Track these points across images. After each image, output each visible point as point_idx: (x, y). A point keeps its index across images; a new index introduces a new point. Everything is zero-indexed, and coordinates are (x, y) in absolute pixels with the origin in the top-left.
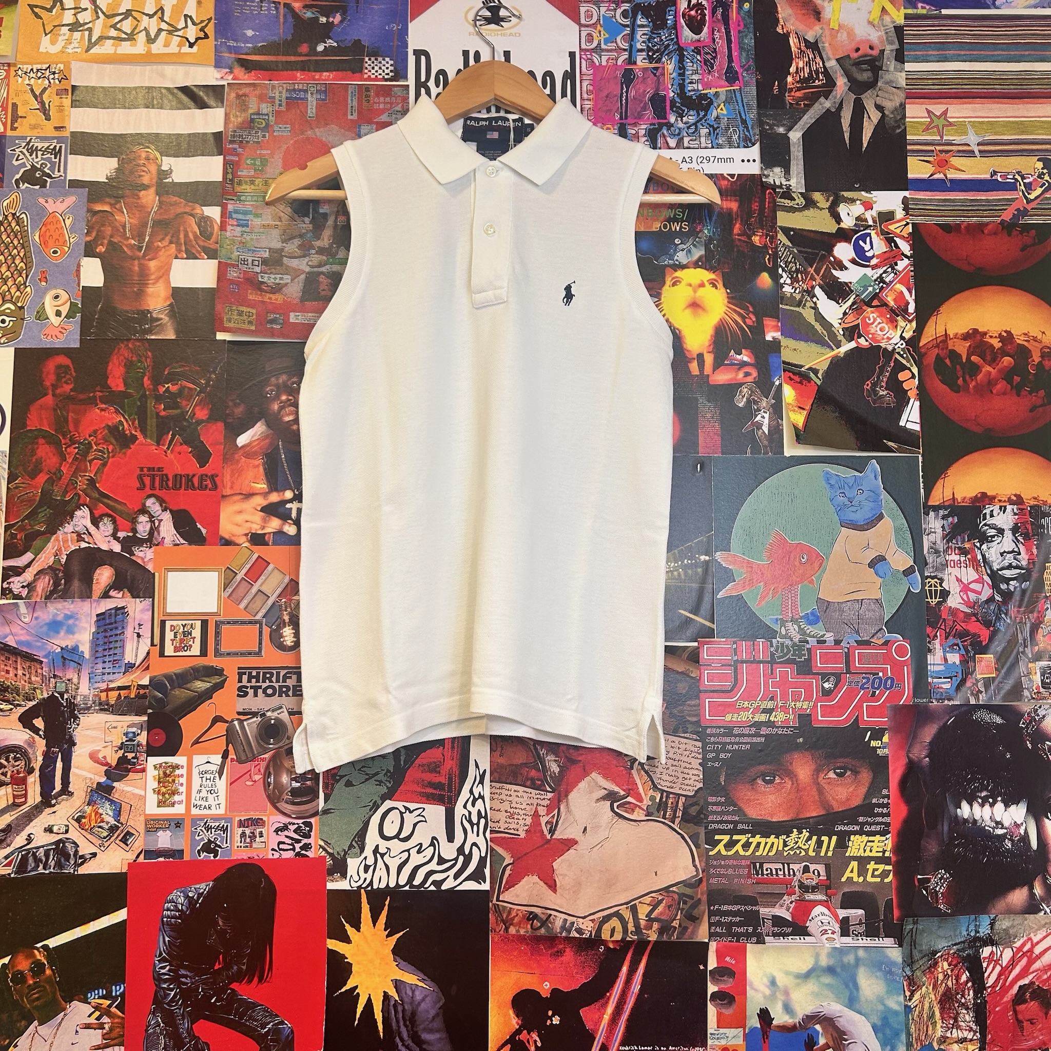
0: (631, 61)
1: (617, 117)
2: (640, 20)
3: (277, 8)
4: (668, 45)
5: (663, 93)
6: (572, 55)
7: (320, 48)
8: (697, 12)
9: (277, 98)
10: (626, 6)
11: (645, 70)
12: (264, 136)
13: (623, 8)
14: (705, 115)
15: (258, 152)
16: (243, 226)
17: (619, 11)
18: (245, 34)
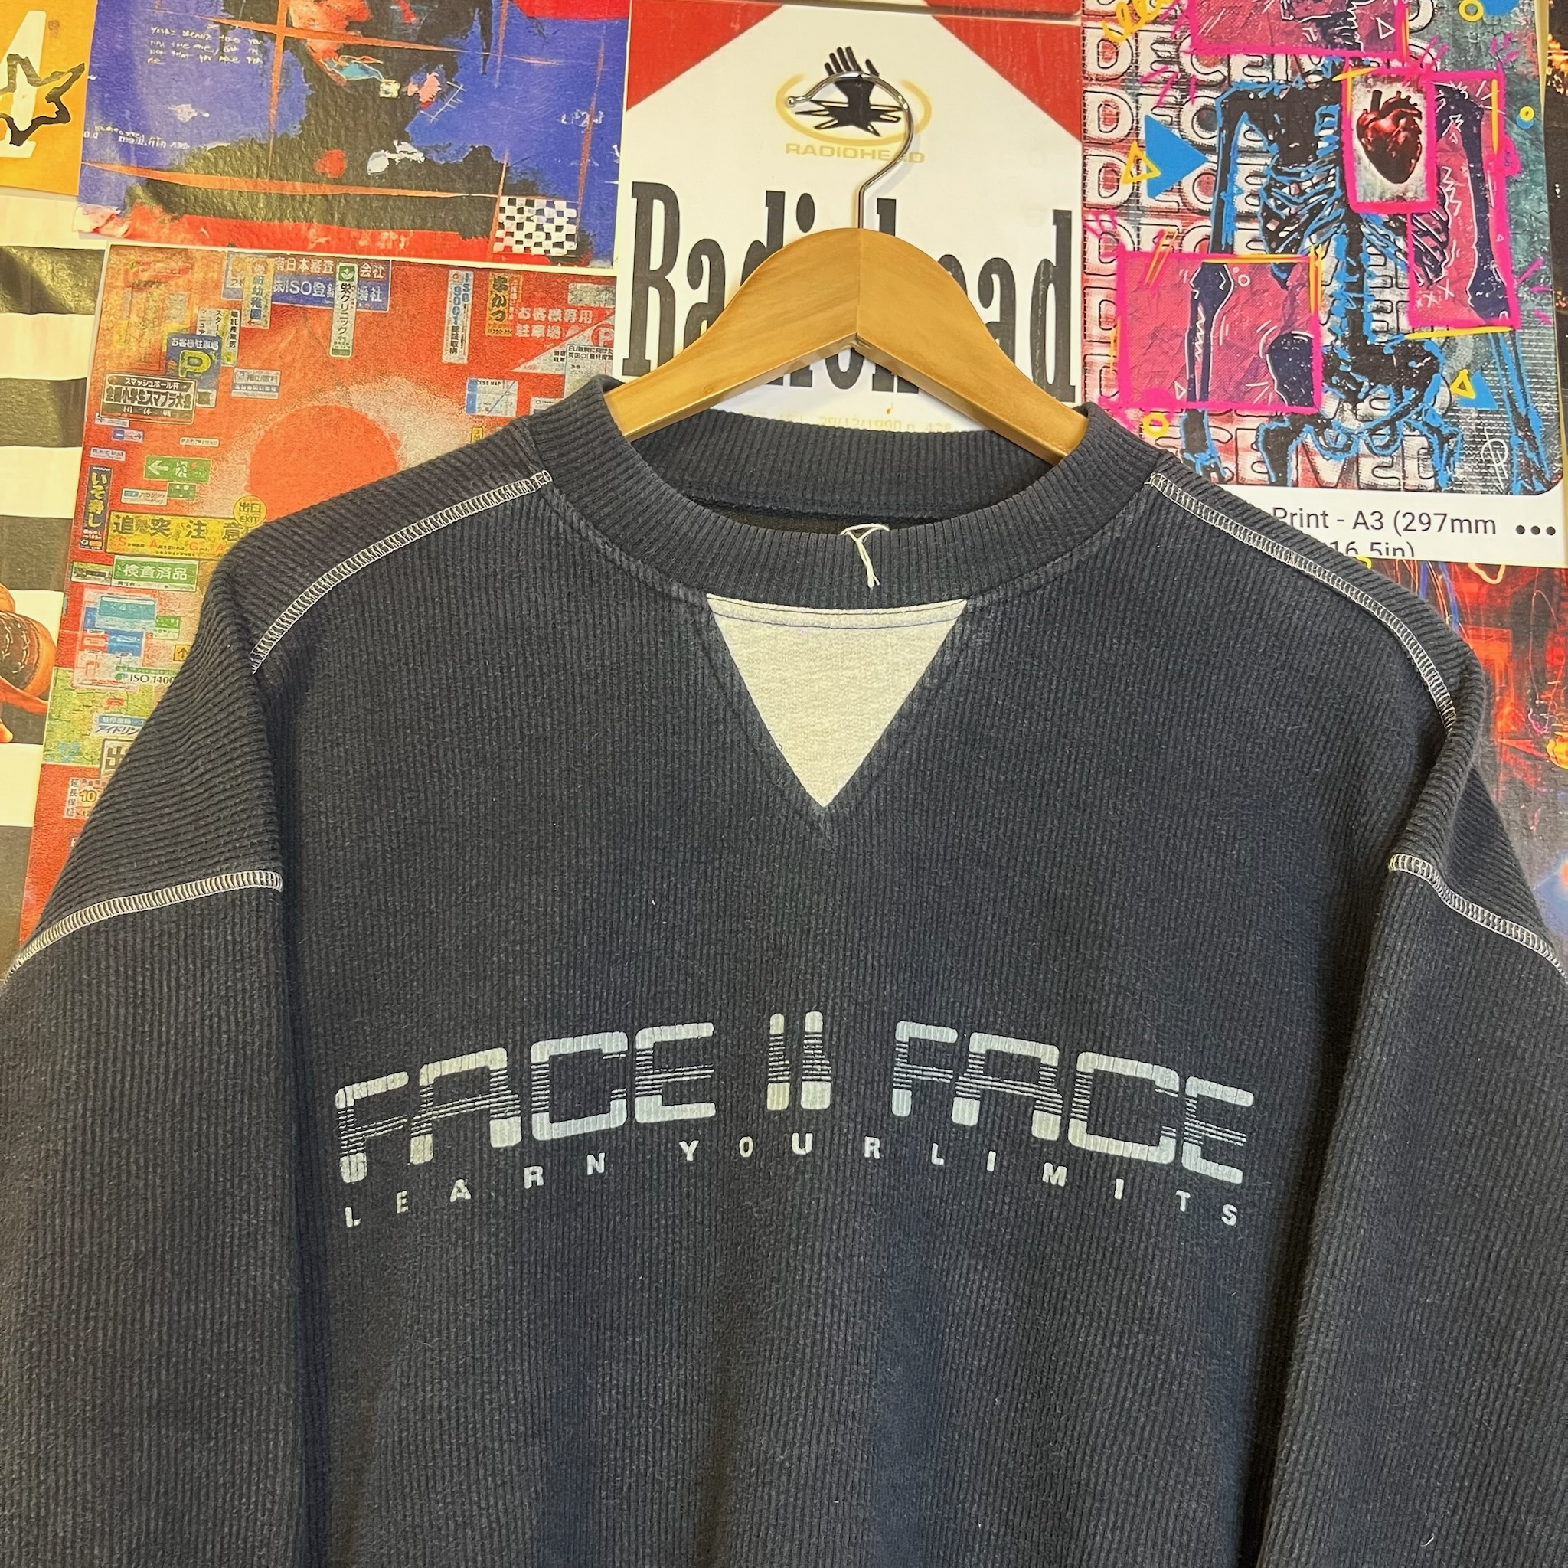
0: (1219, 244)
1: (1181, 392)
2: (1247, 136)
3: (264, 51)
4: (1320, 207)
5: (1304, 334)
6: (1062, 219)
7: (378, 163)
8: (1396, 122)
9: (248, 295)
10: (1207, 98)
11: (1256, 269)
12: (203, 399)
13: (1200, 103)
14: (1418, 400)
15: (184, 442)
16: (123, 650)
17: (1189, 111)
18: (171, 115)
